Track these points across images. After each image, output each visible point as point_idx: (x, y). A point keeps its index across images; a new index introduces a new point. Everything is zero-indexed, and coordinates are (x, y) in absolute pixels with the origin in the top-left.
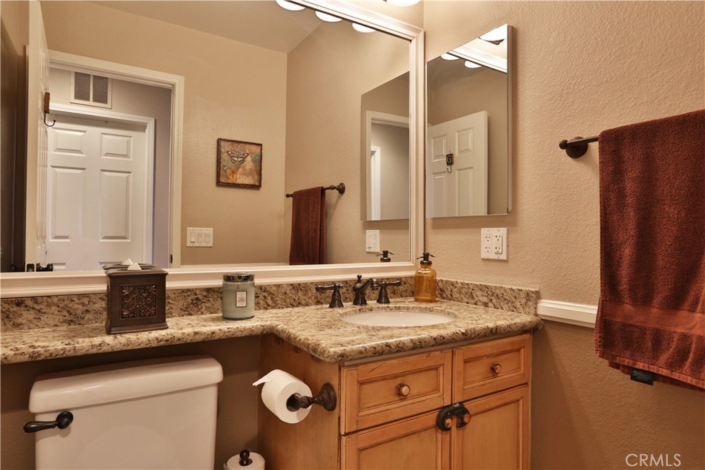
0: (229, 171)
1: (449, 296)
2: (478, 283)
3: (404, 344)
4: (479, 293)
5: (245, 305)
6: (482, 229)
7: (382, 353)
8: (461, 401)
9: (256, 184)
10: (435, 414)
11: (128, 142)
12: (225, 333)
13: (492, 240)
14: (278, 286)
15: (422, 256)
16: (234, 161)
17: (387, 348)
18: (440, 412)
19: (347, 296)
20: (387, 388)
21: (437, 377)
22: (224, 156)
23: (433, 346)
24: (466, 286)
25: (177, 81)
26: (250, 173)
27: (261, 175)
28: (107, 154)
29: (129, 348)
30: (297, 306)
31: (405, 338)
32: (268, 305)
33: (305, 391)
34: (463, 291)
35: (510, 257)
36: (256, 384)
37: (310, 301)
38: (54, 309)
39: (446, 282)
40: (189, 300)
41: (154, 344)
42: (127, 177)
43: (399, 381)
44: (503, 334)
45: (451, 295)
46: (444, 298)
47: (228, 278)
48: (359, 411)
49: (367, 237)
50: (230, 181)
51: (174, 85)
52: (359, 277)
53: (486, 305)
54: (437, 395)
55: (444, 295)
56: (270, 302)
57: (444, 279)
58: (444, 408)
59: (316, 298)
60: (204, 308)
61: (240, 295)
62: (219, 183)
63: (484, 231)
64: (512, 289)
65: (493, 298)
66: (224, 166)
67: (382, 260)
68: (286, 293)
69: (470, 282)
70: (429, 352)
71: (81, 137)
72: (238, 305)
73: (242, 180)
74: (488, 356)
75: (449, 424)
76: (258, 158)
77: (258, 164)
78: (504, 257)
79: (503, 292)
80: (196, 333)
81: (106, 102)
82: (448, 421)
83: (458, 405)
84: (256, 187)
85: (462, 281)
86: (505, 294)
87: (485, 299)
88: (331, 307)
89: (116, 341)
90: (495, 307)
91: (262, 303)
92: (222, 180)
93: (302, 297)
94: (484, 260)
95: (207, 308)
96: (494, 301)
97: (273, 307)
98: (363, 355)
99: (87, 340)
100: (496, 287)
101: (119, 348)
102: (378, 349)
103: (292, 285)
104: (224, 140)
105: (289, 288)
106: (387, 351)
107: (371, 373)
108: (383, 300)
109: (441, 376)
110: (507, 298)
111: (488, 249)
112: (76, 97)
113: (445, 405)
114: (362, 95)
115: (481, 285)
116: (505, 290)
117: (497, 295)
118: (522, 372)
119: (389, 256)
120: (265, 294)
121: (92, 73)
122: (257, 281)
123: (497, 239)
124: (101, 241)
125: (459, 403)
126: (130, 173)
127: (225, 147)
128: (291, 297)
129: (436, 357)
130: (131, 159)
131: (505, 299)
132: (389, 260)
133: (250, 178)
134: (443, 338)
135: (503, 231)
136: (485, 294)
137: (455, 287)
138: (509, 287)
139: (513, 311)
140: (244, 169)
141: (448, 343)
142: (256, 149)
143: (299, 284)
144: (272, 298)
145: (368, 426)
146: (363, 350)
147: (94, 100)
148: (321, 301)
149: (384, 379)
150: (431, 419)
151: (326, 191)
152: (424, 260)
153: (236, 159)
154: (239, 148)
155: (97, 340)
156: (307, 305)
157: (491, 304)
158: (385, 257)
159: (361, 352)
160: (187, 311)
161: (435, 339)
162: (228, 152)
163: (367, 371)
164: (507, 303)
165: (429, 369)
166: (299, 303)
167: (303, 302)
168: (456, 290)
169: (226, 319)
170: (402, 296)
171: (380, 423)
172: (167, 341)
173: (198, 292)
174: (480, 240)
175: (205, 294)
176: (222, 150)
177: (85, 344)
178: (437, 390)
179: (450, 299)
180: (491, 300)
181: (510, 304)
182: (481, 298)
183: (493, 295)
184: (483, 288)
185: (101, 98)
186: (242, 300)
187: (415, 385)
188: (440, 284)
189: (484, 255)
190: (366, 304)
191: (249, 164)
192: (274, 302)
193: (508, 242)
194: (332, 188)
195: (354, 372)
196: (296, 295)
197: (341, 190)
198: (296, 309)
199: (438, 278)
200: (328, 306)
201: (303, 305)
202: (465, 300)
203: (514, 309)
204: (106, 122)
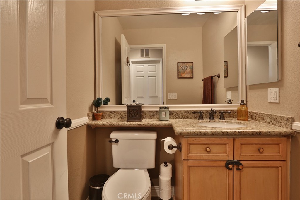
0: (181, 73)
1: (255, 119)
2: (266, 113)
3: (207, 132)
4: (266, 118)
5: (165, 116)
6: (268, 89)
7: (197, 134)
8: (239, 159)
9: (191, 77)
10: (225, 162)
11: (155, 67)
12: (157, 124)
13: (273, 93)
14: (180, 111)
15: (241, 101)
16: (183, 70)
17: (200, 133)
18: (227, 162)
19: (208, 116)
20: (201, 148)
21: (226, 147)
22: (180, 68)
23: (222, 135)
24: (261, 115)
25: (164, 46)
26: (189, 73)
27: (193, 73)
28: (150, 71)
29: (131, 125)
30: (187, 118)
31: (209, 131)
32: (176, 117)
33: (175, 144)
34: (260, 116)
35: (280, 102)
36: (162, 140)
37: (192, 117)
38: (118, 114)
39: (254, 112)
40: (151, 114)
41: (137, 125)
42: (155, 78)
43: (207, 146)
44: (265, 135)
45: (256, 119)
46: (253, 120)
47: (160, 108)
48: (189, 153)
49: (227, 94)
50: (182, 77)
51: (163, 48)
52: (212, 109)
53: (269, 123)
54: (226, 155)
55: (253, 118)
56: (177, 116)
57: (253, 111)
58: (228, 160)
59: (194, 116)
60: (156, 117)
61: (164, 113)
62: (178, 78)
63: (269, 90)
64: (280, 116)
65: (272, 120)
66: (180, 72)
67: (228, 103)
68: (183, 114)
69: (263, 113)
70: (221, 138)
71: (143, 67)
72: (163, 116)
73: (186, 76)
74: (256, 144)
75: (230, 167)
76: (192, 67)
77: (192, 70)
78: (277, 101)
79: (276, 117)
80: (148, 123)
81: (149, 56)
82: (230, 166)
83: (236, 161)
84: (192, 78)
85: (260, 112)
86: (277, 119)
87: (269, 121)
88: (199, 119)
89: (128, 123)
90: (273, 124)
91: (174, 116)
92: (179, 76)
93: (189, 116)
94: (269, 103)
95: (157, 117)
96: (273, 121)
97: (178, 118)
98: (189, 134)
99: (121, 122)
100: (273, 115)
101: (128, 125)
102: (195, 133)
103: (185, 111)
104: (179, 63)
105: (184, 112)
106: (200, 134)
107: (194, 141)
108: (222, 118)
109: (228, 148)
110: (278, 120)
111: (271, 98)
112: (141, 56)
113: (229, 159)
114: (224, 38)
115: (267, 114)
116: (277, 117)
117: (274, 119)
118: (280, 154)
119: (231, 102)
120: (176, 114)
121: (145, 49)
122: (170, 109)
123: (274, 93)
124: (149, 98)
125: (237, 160)
126: (156, 76)
127: (180, 65)
128: (184, 115)
129: (225, 140)
130: (156, 72)
131: (277, 121)
132: (231, 103)
133: (189, 75)
134: (228, 133)
135: (277, 89)
136: (269, 118)
137: (257, 115)
138: (280, 115)
139: (281, 127)
140: (187, 72)
141: (230, 135)
142: (191, 64)
143: (188, 111)
144: (178, 115)
145: (192, 159)
146: (189, 132)
147: (145, 56)
148: (197, 117)
149: (200, 144)
150: (223, 163)
151: (214, 77)
152: (242, 103)
153: (184, 69)
154: (185, 65)
155: (123, 123)
156: (191, 118)
157: (271, 123)
158: (230, 102)
159: (188, 133)
160: (150, 117)
161: (223, 132)
162: (181, 67)
163: (191, 140)
164: (278, 123)
165: (221, 144)
166: (188, 117)
167: (189, 117)
168: (257, 116)
169: (160, 120)
170: (234, 118)
171: (197, 159)
172: (140, 125)
173: (154, 112)
174: (267, 94)
175: (156, 112)
176: (179, 66)
177: (121, 123)
178: (226, 153)
179: (255, 120)
180: (271, 121)
181: (279, 123)
182: (267, 120)
183: (272, 119)
184: (268, 115)
185: (147, 55)
186: (164, 115)
187: (215, 149)
188: (251, 113)
189: (269, 101)
190: (214, 119)
191: (189, 70)
192: (178, 116)
193: (279, 94)
194: (215, 76)
195: (186, 139)
196: (187, 115)
197: (219, 76)
198: (186, 119)
199: (249, 111)
200: (198, 119)
201: (189, 118)
202: (261, 120)
203: (281, 126)
204: (149, 62)
